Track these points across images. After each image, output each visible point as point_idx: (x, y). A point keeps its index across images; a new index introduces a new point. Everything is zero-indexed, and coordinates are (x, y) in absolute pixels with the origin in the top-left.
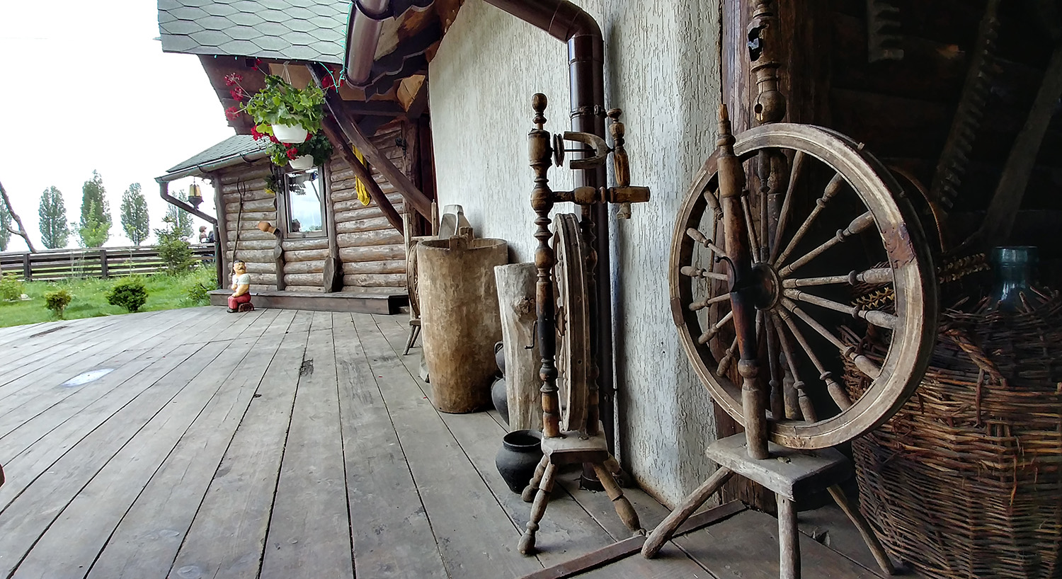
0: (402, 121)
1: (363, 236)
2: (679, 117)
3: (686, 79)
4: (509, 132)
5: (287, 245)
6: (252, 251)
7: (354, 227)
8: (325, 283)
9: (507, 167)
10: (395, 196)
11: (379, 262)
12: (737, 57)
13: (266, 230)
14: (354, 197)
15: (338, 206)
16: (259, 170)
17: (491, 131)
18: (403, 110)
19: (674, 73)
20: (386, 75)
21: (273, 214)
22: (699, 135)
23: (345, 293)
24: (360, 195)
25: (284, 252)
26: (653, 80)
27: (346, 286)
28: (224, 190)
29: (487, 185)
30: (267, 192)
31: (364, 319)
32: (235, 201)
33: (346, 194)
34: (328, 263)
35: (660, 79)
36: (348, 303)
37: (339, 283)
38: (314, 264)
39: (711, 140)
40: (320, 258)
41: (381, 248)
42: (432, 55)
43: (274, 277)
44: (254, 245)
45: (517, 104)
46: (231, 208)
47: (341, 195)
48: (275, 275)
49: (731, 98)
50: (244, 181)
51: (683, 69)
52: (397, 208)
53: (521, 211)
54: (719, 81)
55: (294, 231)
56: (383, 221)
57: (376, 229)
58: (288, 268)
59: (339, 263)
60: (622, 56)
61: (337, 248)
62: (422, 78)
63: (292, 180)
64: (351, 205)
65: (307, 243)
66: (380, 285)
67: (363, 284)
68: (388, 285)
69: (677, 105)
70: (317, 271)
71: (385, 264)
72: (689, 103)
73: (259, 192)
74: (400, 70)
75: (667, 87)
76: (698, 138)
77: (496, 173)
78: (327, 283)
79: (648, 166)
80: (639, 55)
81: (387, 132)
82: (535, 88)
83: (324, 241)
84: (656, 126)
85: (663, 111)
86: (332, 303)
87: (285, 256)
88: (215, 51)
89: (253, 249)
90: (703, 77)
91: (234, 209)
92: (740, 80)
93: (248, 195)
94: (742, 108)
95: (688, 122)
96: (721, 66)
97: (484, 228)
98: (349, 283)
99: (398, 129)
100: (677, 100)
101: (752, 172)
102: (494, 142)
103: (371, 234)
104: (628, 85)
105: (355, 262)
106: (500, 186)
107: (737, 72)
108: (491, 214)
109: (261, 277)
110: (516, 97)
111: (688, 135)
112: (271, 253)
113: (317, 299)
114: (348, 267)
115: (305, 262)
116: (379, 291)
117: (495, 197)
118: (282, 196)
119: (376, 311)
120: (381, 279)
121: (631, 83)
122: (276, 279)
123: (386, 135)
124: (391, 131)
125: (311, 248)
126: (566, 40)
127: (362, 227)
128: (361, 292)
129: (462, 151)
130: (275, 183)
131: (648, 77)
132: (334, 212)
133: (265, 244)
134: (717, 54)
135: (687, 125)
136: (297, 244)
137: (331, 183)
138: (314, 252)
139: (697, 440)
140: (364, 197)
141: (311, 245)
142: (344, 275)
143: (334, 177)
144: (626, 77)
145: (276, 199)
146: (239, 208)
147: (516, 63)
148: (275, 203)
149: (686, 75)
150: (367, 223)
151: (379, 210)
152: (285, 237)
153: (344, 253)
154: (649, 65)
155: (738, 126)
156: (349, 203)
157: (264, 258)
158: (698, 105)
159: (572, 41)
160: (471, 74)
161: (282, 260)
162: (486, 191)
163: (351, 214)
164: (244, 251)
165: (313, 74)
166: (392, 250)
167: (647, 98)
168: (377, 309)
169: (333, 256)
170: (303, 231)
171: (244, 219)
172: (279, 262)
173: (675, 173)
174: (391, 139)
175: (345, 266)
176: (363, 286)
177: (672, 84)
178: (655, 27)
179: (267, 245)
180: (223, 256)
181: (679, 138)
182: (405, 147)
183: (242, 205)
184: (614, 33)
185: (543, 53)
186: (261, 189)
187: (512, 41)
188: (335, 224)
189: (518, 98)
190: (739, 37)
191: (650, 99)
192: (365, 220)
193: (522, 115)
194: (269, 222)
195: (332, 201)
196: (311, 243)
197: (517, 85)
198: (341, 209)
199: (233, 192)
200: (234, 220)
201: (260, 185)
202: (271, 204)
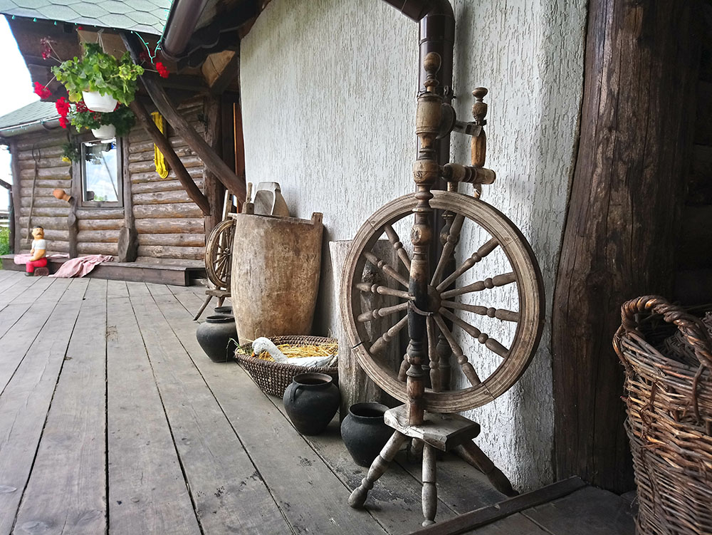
0: (205, 97)
1: (161, 209)
2: (538, 100)
3: (548, 63)
4: (333, 112)
5: (82, 213)
6: (45, 218)
7: (151, 199)
8: (119, 253)
9: (329, 147)
10: (195, 171)
11: (176, 235)
12: (608, 42)
13: (61, 198)
14: (153, 170)
15: (135, 177)
16: (56, 137)
17: (312, 111)
18: (206, 85)
19: (535, 56)
20: (201, 48)
21: (67, 183)
22: (557, 119)
23: (140, 263)
24: (158, 168)
25: (77, 219)
26: (510, 63)
27: (141, 256)
28: (20, 156)
29: (305, 164)
30: (64, 159)
31: (159, 290)
32: (30, 167)
33: (143, 166)
34: (123, 233)
35: (518, 61)
36: (143, 274)
37: (134, 253)
38: (109, 234)
39: (570, 124)
40: (116, 228)
41: (178, 221)
42: (245, 31)
43: (66, 244)
44: (47, 212)
45: (345, 84)
46: (26, 174)
47: (139, 166)
48: (68, 243)
49: (598, 83)
50: (39, 148)
51: (546, 53)
52: (197, 183)
53: (343, 191)
54: (582, 66)
55: (88, 200)
56: (183, 195)
57: (174, 202)
58: (81, 236)
59: (135, 233)
60: (473, 37)
61: (133, 218)
62: (231, 54)
63: (88, 150)
64: (149, 177)
65: (102, 213)
66: (176, 257)
67: (159, 255)
68: (184, 257)
69: (537, 89)
70: (111, 241)
71: (182, 237)
72: (549, 87)
73: (55, 160)
74: (216, 43)
75: (526, 69)
76: (556, 122)
77: (316, 153)
78: (121, 252)
79: (497, 148)
80: (494, 37)
81: (188, 107)
82: (367, 68)
83: (120, 212)
84: (510, 109)
85: (520, 94)
86: (126, 273)
87: (79, 225)
88: (34, 14)
89: (47, 215)
90: (566, 61)
91: (28, 175)
92: (610, 64)
93: (43, 162)
94: (610, 93)
95: (547, 106)
96: (585, 51)
97: (299, 206)
98: (144, 254)
99: (200, 104)
100: (537, 83)
101: (617, 156)
102: (315, 122)
103: (169, 208)
104: (479, 67)
105: (151, 233)
106: (320, 166)
107: (607, 58)
108: (308, 192)
109: (53, 244)
110: (344, 76)
111: (547, 118)
112: (64, 220)
113: (110, 268)
114: (144, 238)
115: (99, 231)
116: (175, 263)
117: (314, 176)
118: (78, 165)
119: (171, 282)
120: (177, 251)
121: (483, 66)
122: (68, 246)
123: (187, 109)
124: (192, 106)
125: (106, 218)
126: (418, 20)
127: (159, 199)
128: (156, 263)
129: (277, 128)
130: (72, 151)
131: (504, 59)
132: (131, 183)
133: (59, 211)
134: (582, 40)
135: (546, 108)
136: (92, 213)
137: (129, 154)
138: (109, 222)
139: (534, 416)
140: (162, 170)
141: (106, 214)
142: (139, 245)
143: (132, 148)
144: (478, 59)
145: (71, 169)
146: (34, 175)
147: (346, 42)
148: (71, 172)
149: (549, 59)
150: (165, 196)
151: (179, 184)
152: (80, 204)
153: (140, 224)
154: (506, 48)
155: (605, 111)
156: (147, 175)
157: (58, 225)
158: (559, 89)
159: (424, 21)
160: (291, 51)
161: (76, 227)
162: (303, 171)
163: (148, 186)
164: (37, 218)
165: (126, 43)
166: (190, 223)
167: (501, 80)
168: (173, 280)
169: (128, 226)
170: (98, 200)
171: (38, 186)
172: (73, 229)
173: (528, 155)
174: (192, 113)
175: (141, 237)
176: (158, 257)
177: (532, 67)
178: (515, 10)
179: (61, 212)
180: (16, 221)
181: (536, 120)
182: (207, 123)
183: (37, 171)
184: (467, 14)
185: (379, 33)
186: (58, 156)
187: (342, 19)
188: (132, 194)
189: (347, 78)
190: (611, 22)
191: (505, 81)
192: (163, 193)
193: (350, 95)
194: (64, 190)
195: (130, 172)
196: (106, 212)
197: (346, 65)
198: (139, 180)
199: (29, 159)
200: (30, 186)
201: (56, 153)
202: (67, 173)
